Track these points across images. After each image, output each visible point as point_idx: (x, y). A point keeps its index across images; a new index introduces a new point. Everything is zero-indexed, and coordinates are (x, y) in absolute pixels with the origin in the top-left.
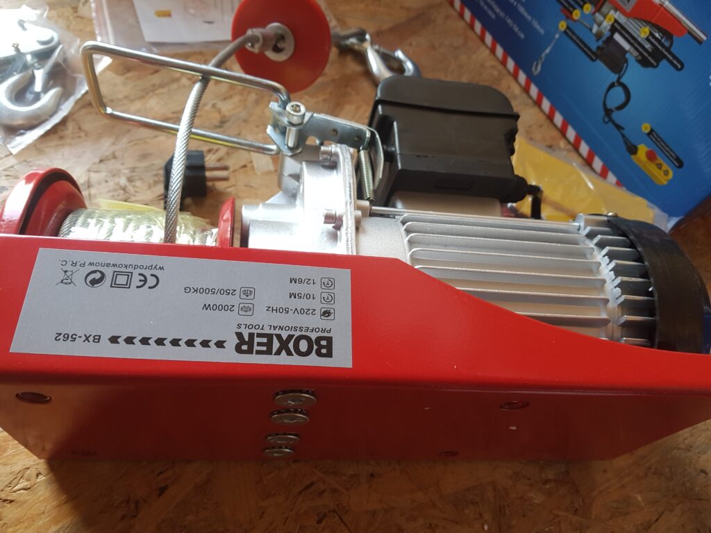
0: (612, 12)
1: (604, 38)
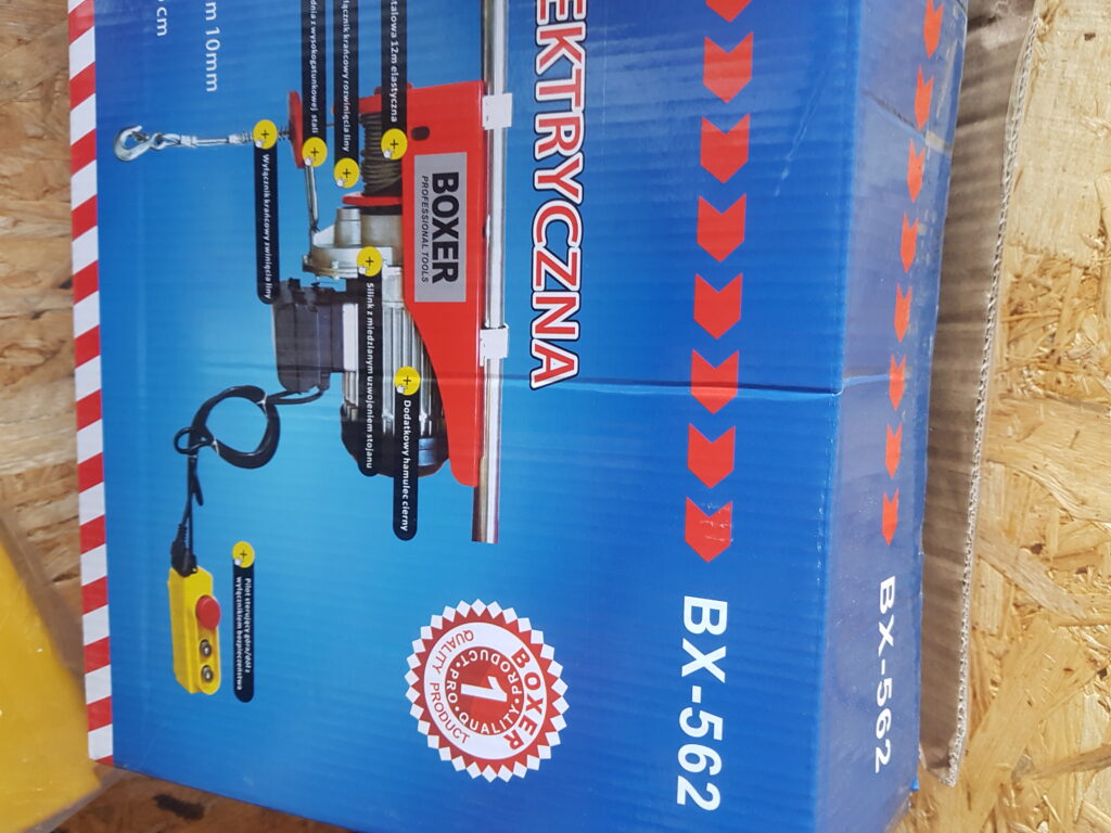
0: (386, 253)
1: (324, 282)
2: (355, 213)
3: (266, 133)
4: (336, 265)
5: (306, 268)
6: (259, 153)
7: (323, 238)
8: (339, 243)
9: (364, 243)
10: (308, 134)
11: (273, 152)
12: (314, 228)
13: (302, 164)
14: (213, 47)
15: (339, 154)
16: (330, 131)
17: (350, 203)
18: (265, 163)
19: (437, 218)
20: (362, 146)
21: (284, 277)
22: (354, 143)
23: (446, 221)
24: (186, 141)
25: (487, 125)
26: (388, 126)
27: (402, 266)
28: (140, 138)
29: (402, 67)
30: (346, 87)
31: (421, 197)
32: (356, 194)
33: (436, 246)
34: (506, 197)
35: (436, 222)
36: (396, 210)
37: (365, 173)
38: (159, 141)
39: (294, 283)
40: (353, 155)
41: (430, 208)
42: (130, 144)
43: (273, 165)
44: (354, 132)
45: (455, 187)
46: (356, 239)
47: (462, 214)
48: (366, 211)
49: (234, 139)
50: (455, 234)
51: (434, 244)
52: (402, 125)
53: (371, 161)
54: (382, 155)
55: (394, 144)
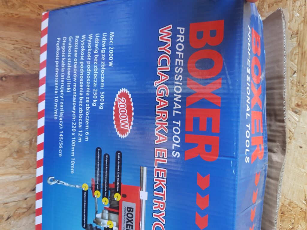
0: (115, 223)
2: (107, 212)
3: (86, 187)
4: (102, 223)
5: (94, 222)
6: (83, 191)
7: (99, 216)
8: (103, 218)
9: (109, 219)
10: (96, 189)
11: (87, 191)
12: (97, 213)
13: (94, 196)
14: (73, 163)
15: (103, 196)
16: (102, 190)
17: (106, 209)
18: (85, 194)
19: (127, 218)
20: (109, 196)
21: (88, 223)
22: (107, 194)
23: (130, 219)
24: (66, 184)
25: (141, 198)
26: (116, 192)
27: (118, 228)
28: (54, 180)
29: (120, 179)
30: (106, 180)
31: (124, 212)
32: (108, 207)
33: (127, 225)
34: (145, 217)
35: (127, 219)
36: (117, 213)
37: (110, 202)
38: (59, 182)
39: (91, 225)
40: (107, 197)
41: (126, 215)
42: (51, 181)
43: (87, 195)
44: (107, 191)
45: (132, 211)
46: (107, 218)
47: (134, 218)
48: (110, 212)
49: (77, 186)
50: (132, 223)
51: (127, 224)
52: (119, 192)
53: (111, 200)
54: (114, 199)
55: (117, 197)
